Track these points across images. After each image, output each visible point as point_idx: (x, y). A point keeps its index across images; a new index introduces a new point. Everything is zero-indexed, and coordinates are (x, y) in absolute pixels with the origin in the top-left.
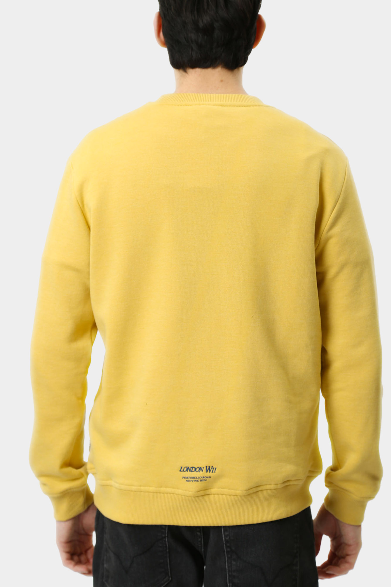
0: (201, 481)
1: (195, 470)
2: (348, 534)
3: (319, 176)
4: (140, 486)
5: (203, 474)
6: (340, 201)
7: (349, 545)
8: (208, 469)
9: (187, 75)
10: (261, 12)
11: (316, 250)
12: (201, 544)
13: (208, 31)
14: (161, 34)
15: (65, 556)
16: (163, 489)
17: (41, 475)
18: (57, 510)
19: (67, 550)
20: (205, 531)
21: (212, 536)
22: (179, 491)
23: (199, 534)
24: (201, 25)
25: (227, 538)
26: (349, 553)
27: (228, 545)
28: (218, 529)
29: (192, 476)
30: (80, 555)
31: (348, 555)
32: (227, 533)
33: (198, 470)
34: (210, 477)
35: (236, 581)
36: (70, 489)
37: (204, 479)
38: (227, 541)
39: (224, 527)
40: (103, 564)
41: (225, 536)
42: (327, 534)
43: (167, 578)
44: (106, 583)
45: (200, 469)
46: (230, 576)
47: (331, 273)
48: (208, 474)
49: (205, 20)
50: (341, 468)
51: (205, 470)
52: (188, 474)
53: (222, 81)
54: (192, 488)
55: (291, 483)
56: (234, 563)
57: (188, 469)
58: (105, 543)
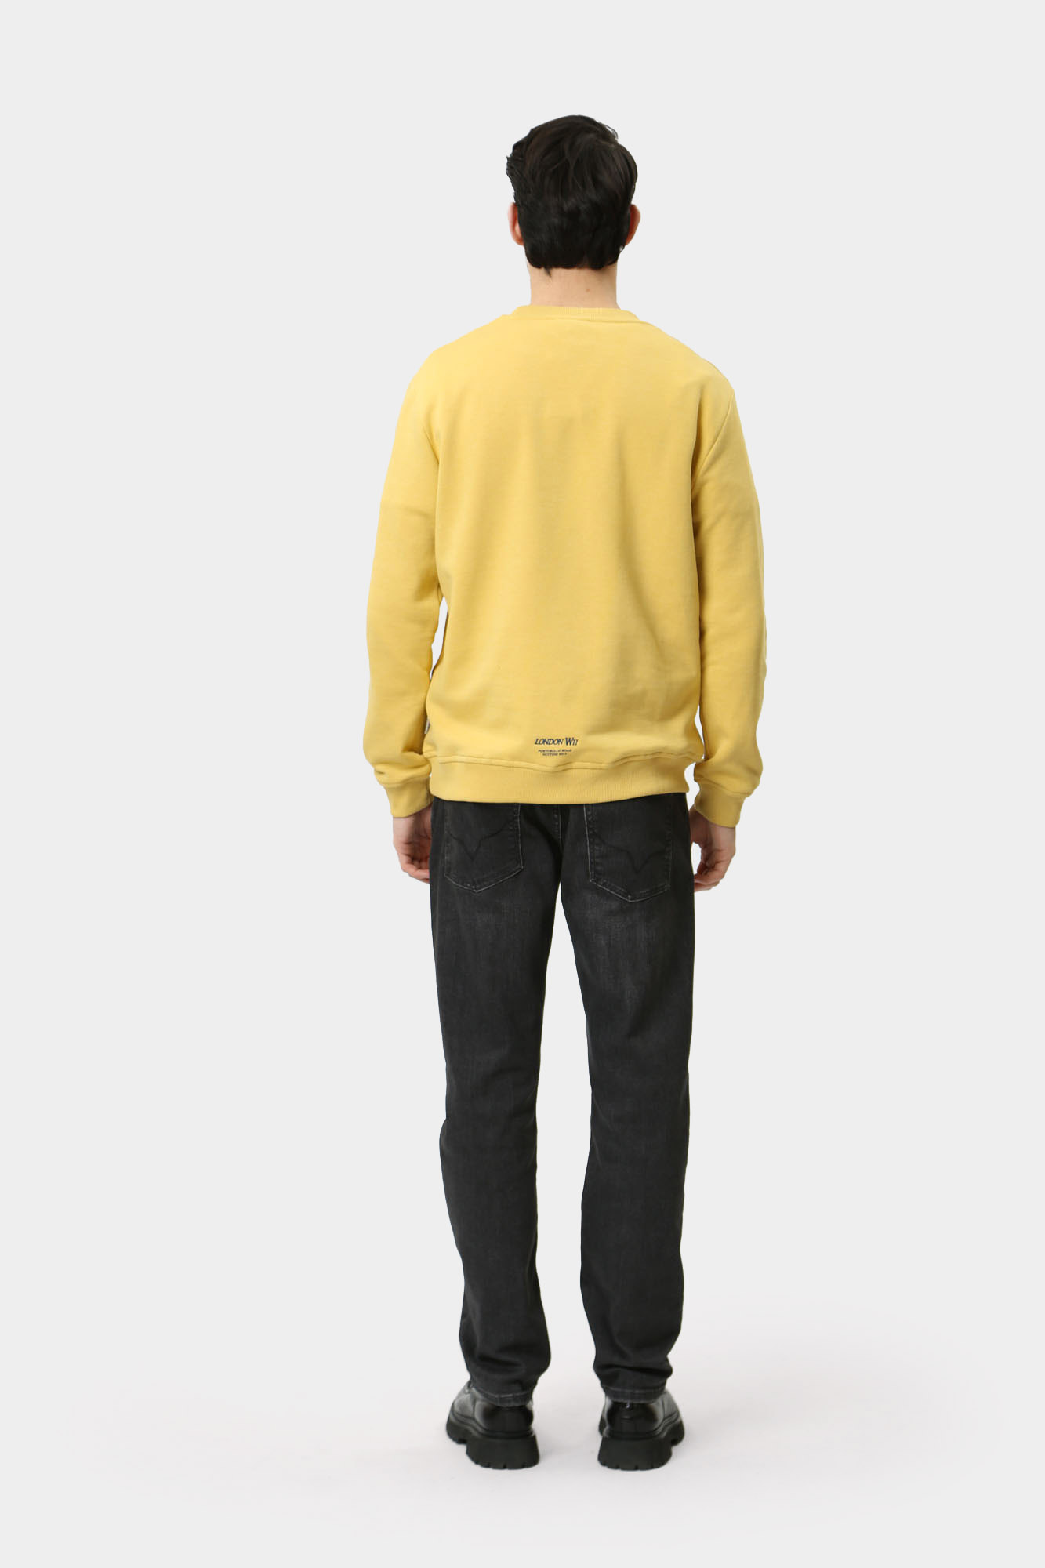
0: (560, 754)
1: (554, 742)
2: (721, 837)
3: (698, 401)
4: (492, 758)
5: (563, 746)
6: (719, 439)
7: (719, 851)
8: (569, 741)
9: (550, 280)
10: (634, 202)
11: (692, 490)
12: (558, 829)
13: (574, 214)
14: (517, 227)
15: (405, 859)
16: (516, 763)
17: (375, 762)
18: (394, 806)
19: (408, 852)
20: (563, 810)
21: (572, 816)
22: (536, 766)
23: (556, 816)
24: (566, 208)
25: (590, 819)
26: (720, 859)
27: (591, 826)
28: (580, 806)
29: (550, 749)
30: (420, 861)
31: (718, 862)
32: (589, 813)
33: (556, 742)
34: (571, 750)
35: (599, 868)
36: (412, 778)
37: (563, 753)
38: (589, 822)
39: (587, 805)
40: (443, 856)
41: (588, 816)
42: (696, 842)
43: (518, 867)
44: (447, 877)
45: (559, 741)
46: (591, 863)
47: (707, 524)
48: (569, 747)
49: (569, 204)
50: (712, 757)
51: (564, 742)
52: (545, 747)
53: (588, 290)
54: (551, 762)
55: (662, 756)
56: (597, 848)
57: (544, 741)
58: (446, 832)
